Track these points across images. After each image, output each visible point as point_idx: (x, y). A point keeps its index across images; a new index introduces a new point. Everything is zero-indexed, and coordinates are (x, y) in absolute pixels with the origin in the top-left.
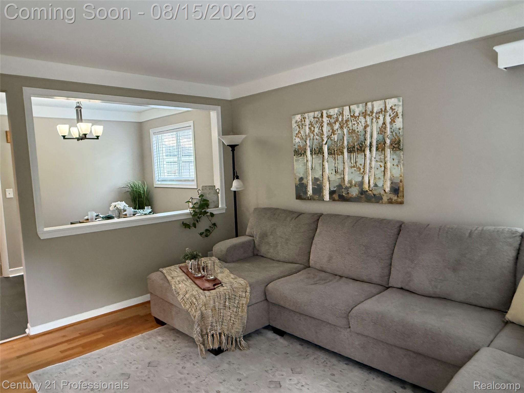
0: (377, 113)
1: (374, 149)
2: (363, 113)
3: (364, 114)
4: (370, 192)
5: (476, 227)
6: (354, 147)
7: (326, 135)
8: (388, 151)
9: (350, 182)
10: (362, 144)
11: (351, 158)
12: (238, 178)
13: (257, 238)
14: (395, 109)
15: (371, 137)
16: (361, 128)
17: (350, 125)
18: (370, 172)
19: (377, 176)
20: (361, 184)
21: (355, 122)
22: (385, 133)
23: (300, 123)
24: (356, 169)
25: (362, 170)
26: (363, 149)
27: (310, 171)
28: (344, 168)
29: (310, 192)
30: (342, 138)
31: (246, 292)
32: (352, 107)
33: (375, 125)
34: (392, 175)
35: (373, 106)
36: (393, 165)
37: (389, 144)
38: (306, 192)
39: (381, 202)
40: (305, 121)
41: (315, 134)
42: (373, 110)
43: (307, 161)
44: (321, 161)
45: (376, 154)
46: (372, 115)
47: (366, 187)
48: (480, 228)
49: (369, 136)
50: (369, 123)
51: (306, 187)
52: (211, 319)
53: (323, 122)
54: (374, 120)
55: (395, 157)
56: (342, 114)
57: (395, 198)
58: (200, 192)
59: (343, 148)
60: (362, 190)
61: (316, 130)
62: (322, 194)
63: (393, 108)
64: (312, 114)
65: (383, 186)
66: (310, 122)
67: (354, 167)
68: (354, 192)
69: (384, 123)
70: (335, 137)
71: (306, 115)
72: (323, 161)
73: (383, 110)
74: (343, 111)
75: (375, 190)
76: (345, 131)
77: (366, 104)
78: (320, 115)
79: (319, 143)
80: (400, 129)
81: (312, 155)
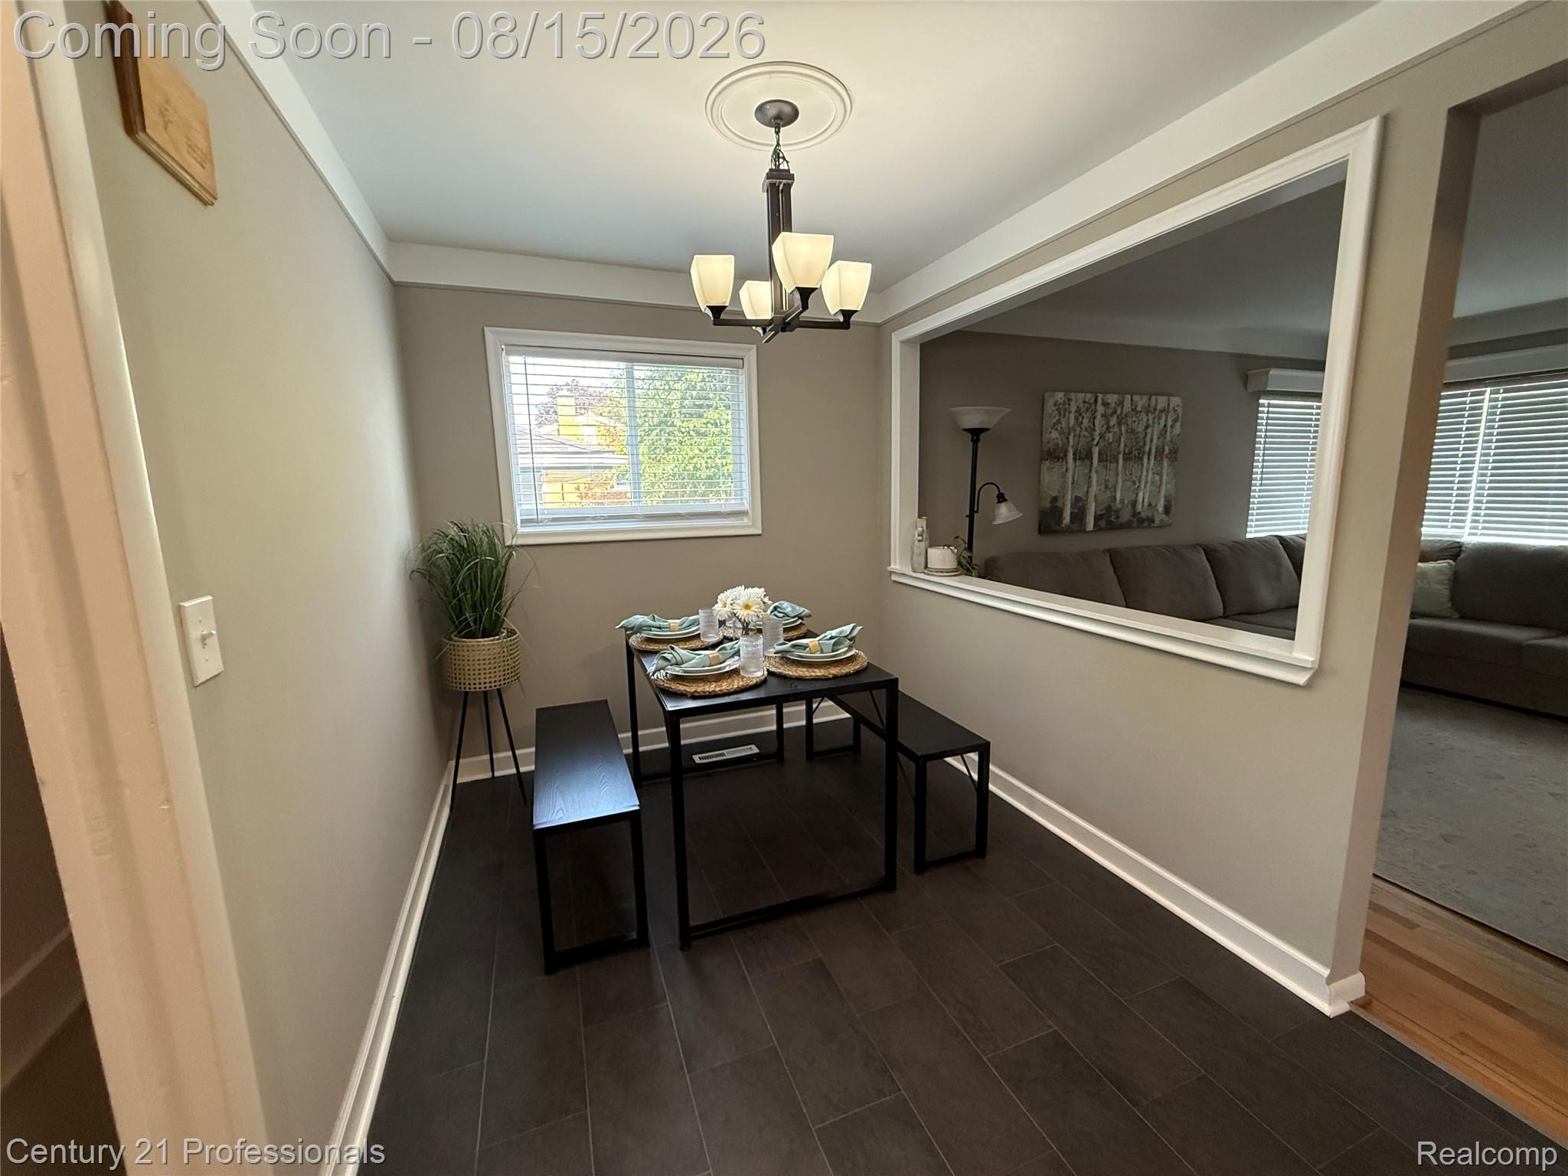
0: (1160, 411)
1: (1152, 457)
2: (1146, 408)
3: (1147, 410)
4: (1144, 514)
6: (1131, 453)
7: (1098, 432)
8: (1166, 462)
9: (1122, 501)
10: (1141, 450)
11: (1126, 469)
15: (1151, 441)
16: (1141, 429)
17: (1130, 422)
18: (1145, 487)
19: (1152, 493)
20: (1134, 503)
21: (1135, 419)
22: (1165, 438)
23: (1061, 406)
24: (1130, 483)
25: (1137, 485)
26: (1141, 456)
27: (1070, 486)
28: (1116, 482)
29: (1067, 519)
30: (1118, 439)
32: (1134, 397)
33: (1156, 425)
34: (1166, 491)
35: (1156, 400)
36: (1168, 479)
37: (1167, 453)
38: (1060, 521)
39: (1152, 525)
40: (1069, 404)
41: (1083, 428)
42: (1156, 406)
43: (1067, 470)
44: (1086, 471)
45: (1153, 464)
46: (1154, 413)
49: (1149, 440)
50: (1150, 422)
51: (1061, 512)
53: (1096, 411)
54: (1156, 420)
55: (1171, 469)
56: (1121, 403)
57: (1166, 518)
59: (1119, 453)
60: (1135, 512)
61: (1084, 422)
62: (1084, 522)
63: (1176, 408)
64: (1081, 396)
65: (1157, 505)
66: (1078, 407)
67: (1128, 481)
68: (1126, 515)
69: (1165, 426)
70: (1110, 437)
71: (1073, 395)
72: (1091, 471)
74: (1123, 401)
75: (1149, 510)
76: (1123, 429)
78: (1093, 400)
79: (1088, 443)
80: (1179, 436)
81: (1075, 462)
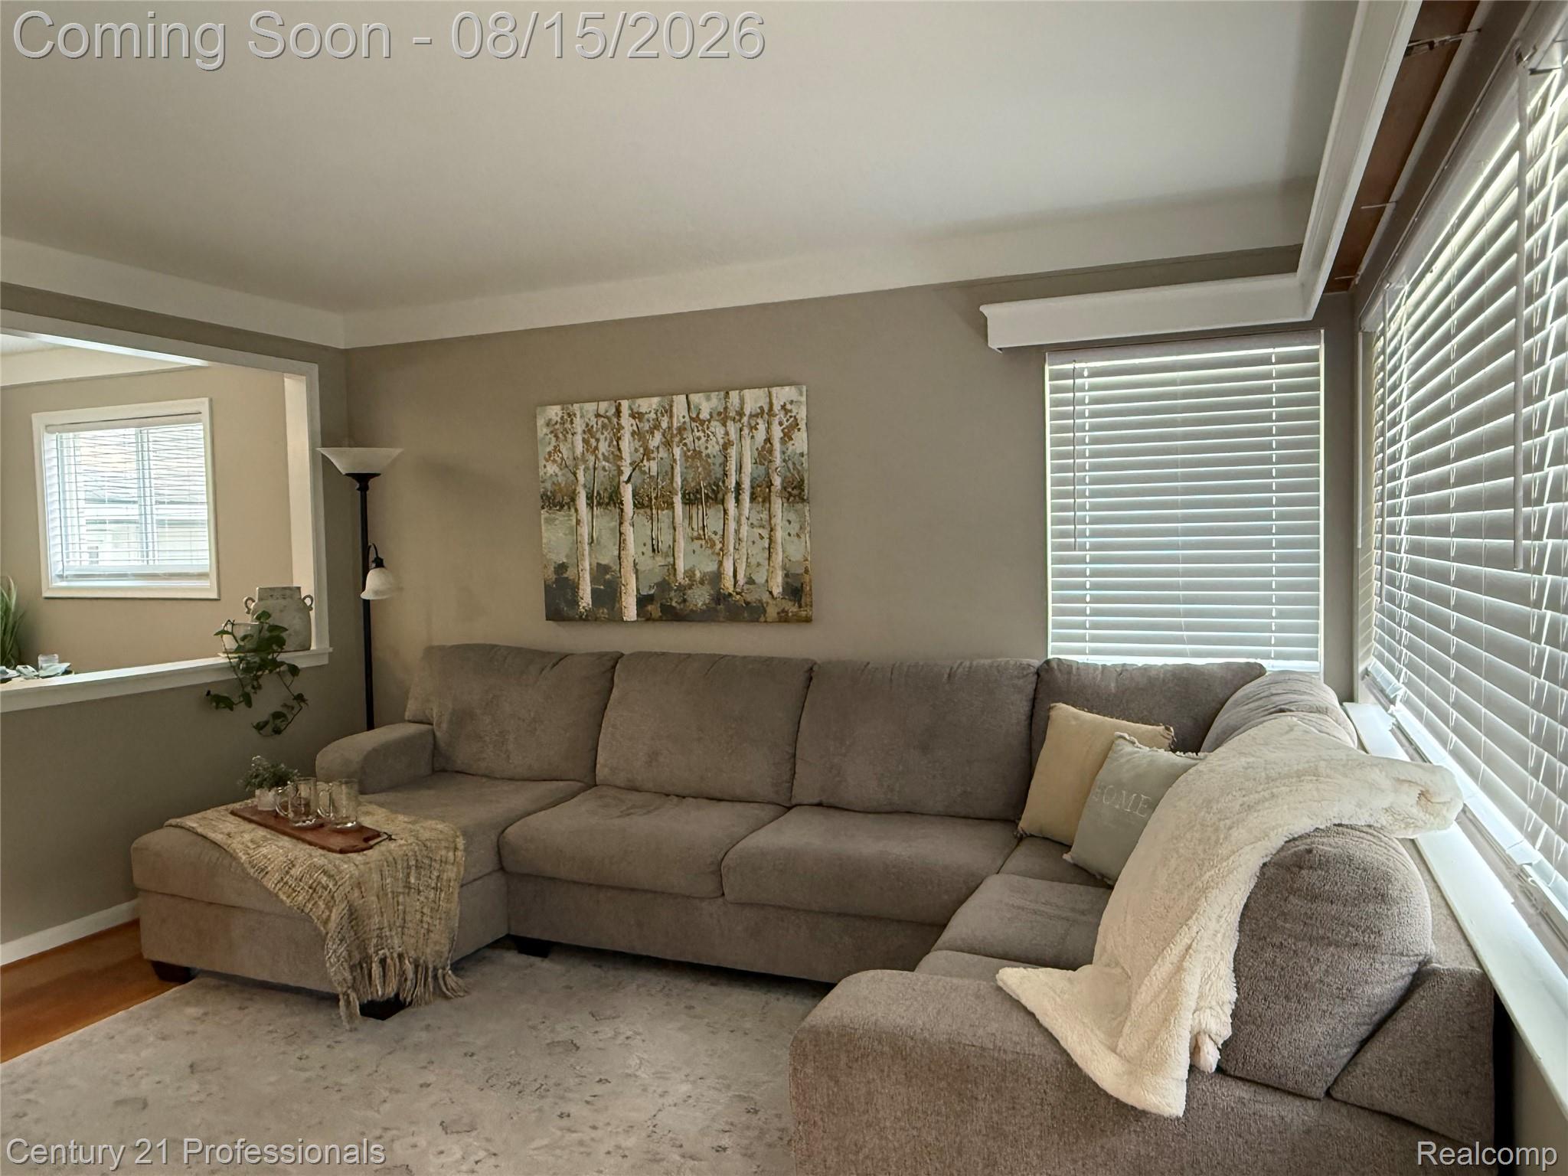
0: (751, 416)
1: (746, 497)
2: (719, 414)
3: (723, 417)
4: (738, 597)
5: (959, 662)
6: (699, 491)
7: (629, 461)
8: (777, 504)
9: (690, 574)
10: (718, 486)
11: (691, 518)
12: (380, 563)
13: (444, 726)
14: (791, 411)
15: (740, 469)
16: (714, 448)
17: (689, 441)
18: (736, 549)
19: (753, 561)
20: (718, 576)
21: (701, 434)
22: (770, 461)
23: (557, 426)
24: (703, 542)
25: (719, 546)
26: (720, 496)
27: (587, 547)
28: (674, 541)
29: (586, 600)
30: (669, 470)
31: (456, 849)
32: (694, 397)
33: (747, 442)
34: (786, 557)
35: (742, 399)
36: (789, 535)
37: (779, 487)
38: (574, 602)
39: (762, 619)
40: (572, 422)
41: (600, 456)
42: (742, 408)
43: (578, 522)
44: (615, 524)
45: (750, 509)
46: (740, 421)
47: (728, 584)
48: (967, 663)
49: (734, 468)
50: (733, 436)
51: (575, 587)
52: (376, 919)
53: (620, 427)
54: (746, 431)
55: (792, 516)
56: (669, 411)
57: (792, 608)
58: (252, 606)
59: (672, 492)
60: (719, 593)
61: (603, 447)
62: (617, 605)
63: (789, 407)
64: (591, 407)
65: (767, 581)
66: (587, 425)
67: (699, 538)
68: (700, 598)
69: (768, 440)
70: (653, 467)
71: (576, 408)
72: (621, 523)
73: (766, 410)
74: (671, 406)
75: (750, 591)
76: (677, 452)
77: (727, 393)
78: (614, 410)
79: (611, 479)
80: (802, 455)
81: (592, 508)
